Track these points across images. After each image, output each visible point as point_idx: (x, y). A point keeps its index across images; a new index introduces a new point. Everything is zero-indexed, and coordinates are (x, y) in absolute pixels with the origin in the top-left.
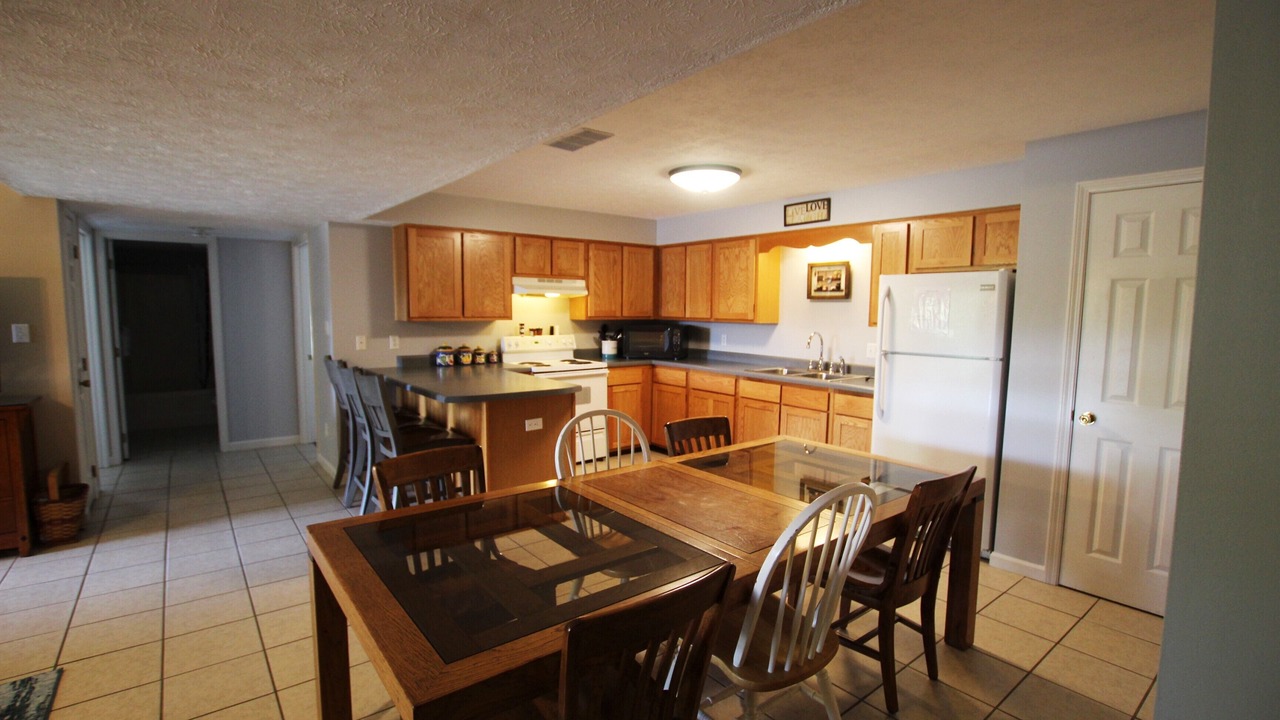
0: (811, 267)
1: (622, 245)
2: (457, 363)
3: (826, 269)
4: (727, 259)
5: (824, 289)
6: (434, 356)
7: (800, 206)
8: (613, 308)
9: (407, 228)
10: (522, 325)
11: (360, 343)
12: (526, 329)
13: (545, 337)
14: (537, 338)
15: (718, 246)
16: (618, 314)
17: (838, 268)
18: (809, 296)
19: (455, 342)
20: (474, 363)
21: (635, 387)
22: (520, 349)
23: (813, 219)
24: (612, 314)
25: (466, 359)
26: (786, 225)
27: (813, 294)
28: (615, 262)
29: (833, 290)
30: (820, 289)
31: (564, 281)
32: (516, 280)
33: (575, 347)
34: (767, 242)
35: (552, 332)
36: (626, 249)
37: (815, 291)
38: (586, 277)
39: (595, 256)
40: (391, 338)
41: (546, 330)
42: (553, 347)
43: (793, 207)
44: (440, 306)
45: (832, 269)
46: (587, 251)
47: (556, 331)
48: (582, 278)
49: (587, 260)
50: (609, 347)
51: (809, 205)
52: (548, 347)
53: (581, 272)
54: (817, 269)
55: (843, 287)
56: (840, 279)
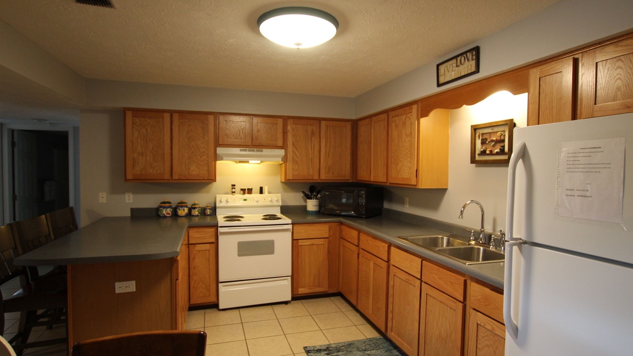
0: (475, 129)
1: (320, 120)
2: (175, 214)
3: (489, 130)
4: (397, 126)
5: (488, 152)
6: (157, 210)
7: (451, 62)
8: (311, 172)
9: (125, 110)
10: (233, 185)
11: (103, 197)
12: (238, 189)
13: (255, 196)
14: (247, 196)
15: (391, 114)
16: (316, 177)
17: (501, 129)
18: (473, 161)
19: (174, 198)
20: (189, 215)
21: (321, 242)
22: (229, 205)
23: (463, 74)
24: (311, 178)
25: (183, 212)
26: (439, 85)
27: (477, 158)
28: (313, 133)
29: (497, 154)
30: (483, 153)
31: (264, 150)
32: (220, 151)
33: (280, 204)
34: (426, 106)
35: (261, 191)
36: (323, 123)
37: (479, 155)
38: (284, 147)
39: (293, 130)
40: (127, 195)
41: (256, 189)
42: (260, 204)
43: (445, 65)
44: (151, 171)
45: (496, 129)
46: (285, 126)
47: (266, 190)
48: (281, 148)
49: (285, 133)
50: (312, 205)
51: (459, 59)
52: (255, 204)
53: (280, 143)
54: (482, 131)
55: (506, 149)
56: (503, 141)
